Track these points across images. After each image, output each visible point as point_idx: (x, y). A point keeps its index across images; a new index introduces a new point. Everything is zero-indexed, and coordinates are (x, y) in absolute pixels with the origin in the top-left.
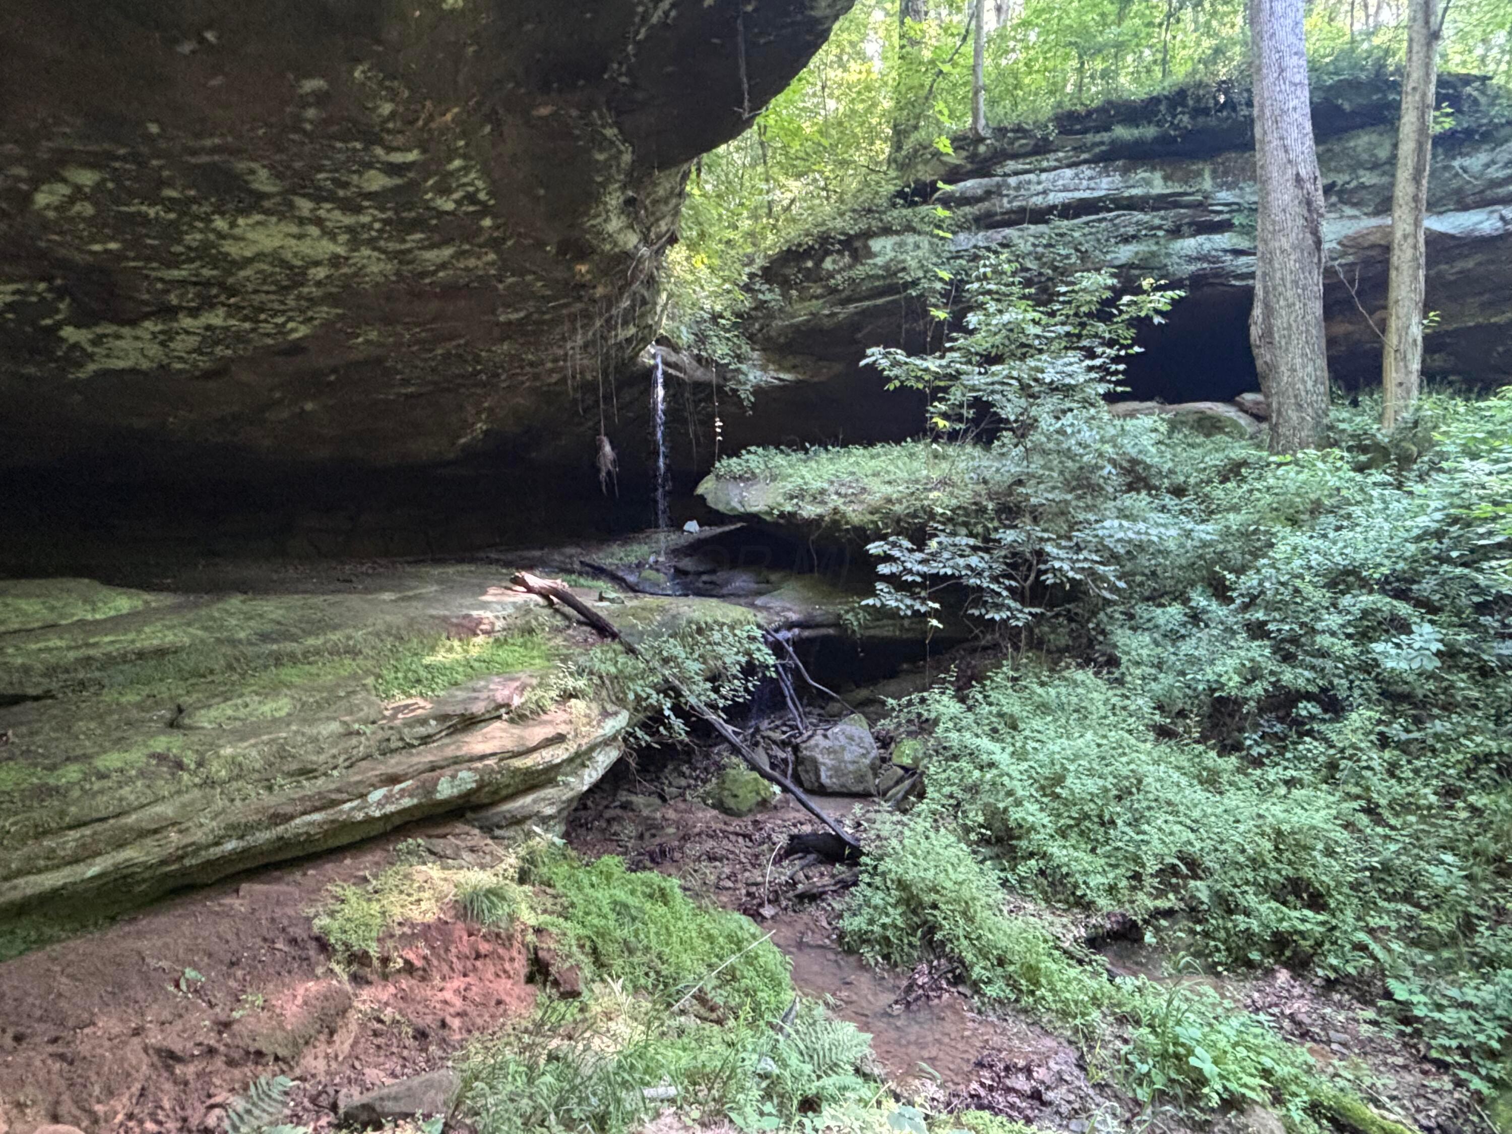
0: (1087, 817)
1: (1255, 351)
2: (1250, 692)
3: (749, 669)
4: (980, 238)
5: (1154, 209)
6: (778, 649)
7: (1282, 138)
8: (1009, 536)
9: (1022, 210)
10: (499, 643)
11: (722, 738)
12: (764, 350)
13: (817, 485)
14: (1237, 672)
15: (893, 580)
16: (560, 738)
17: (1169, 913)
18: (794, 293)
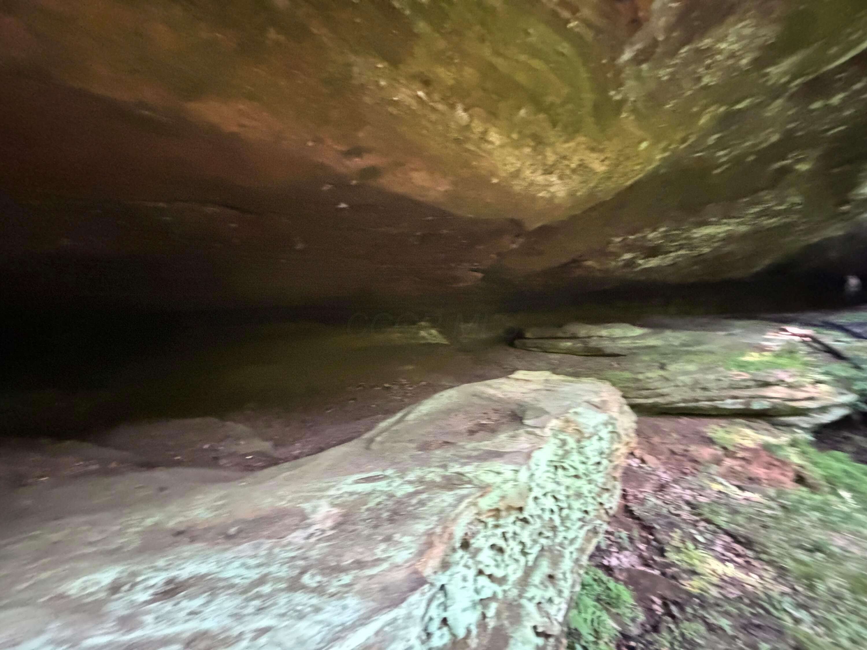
10: (777, 356)
16: (812, 399)
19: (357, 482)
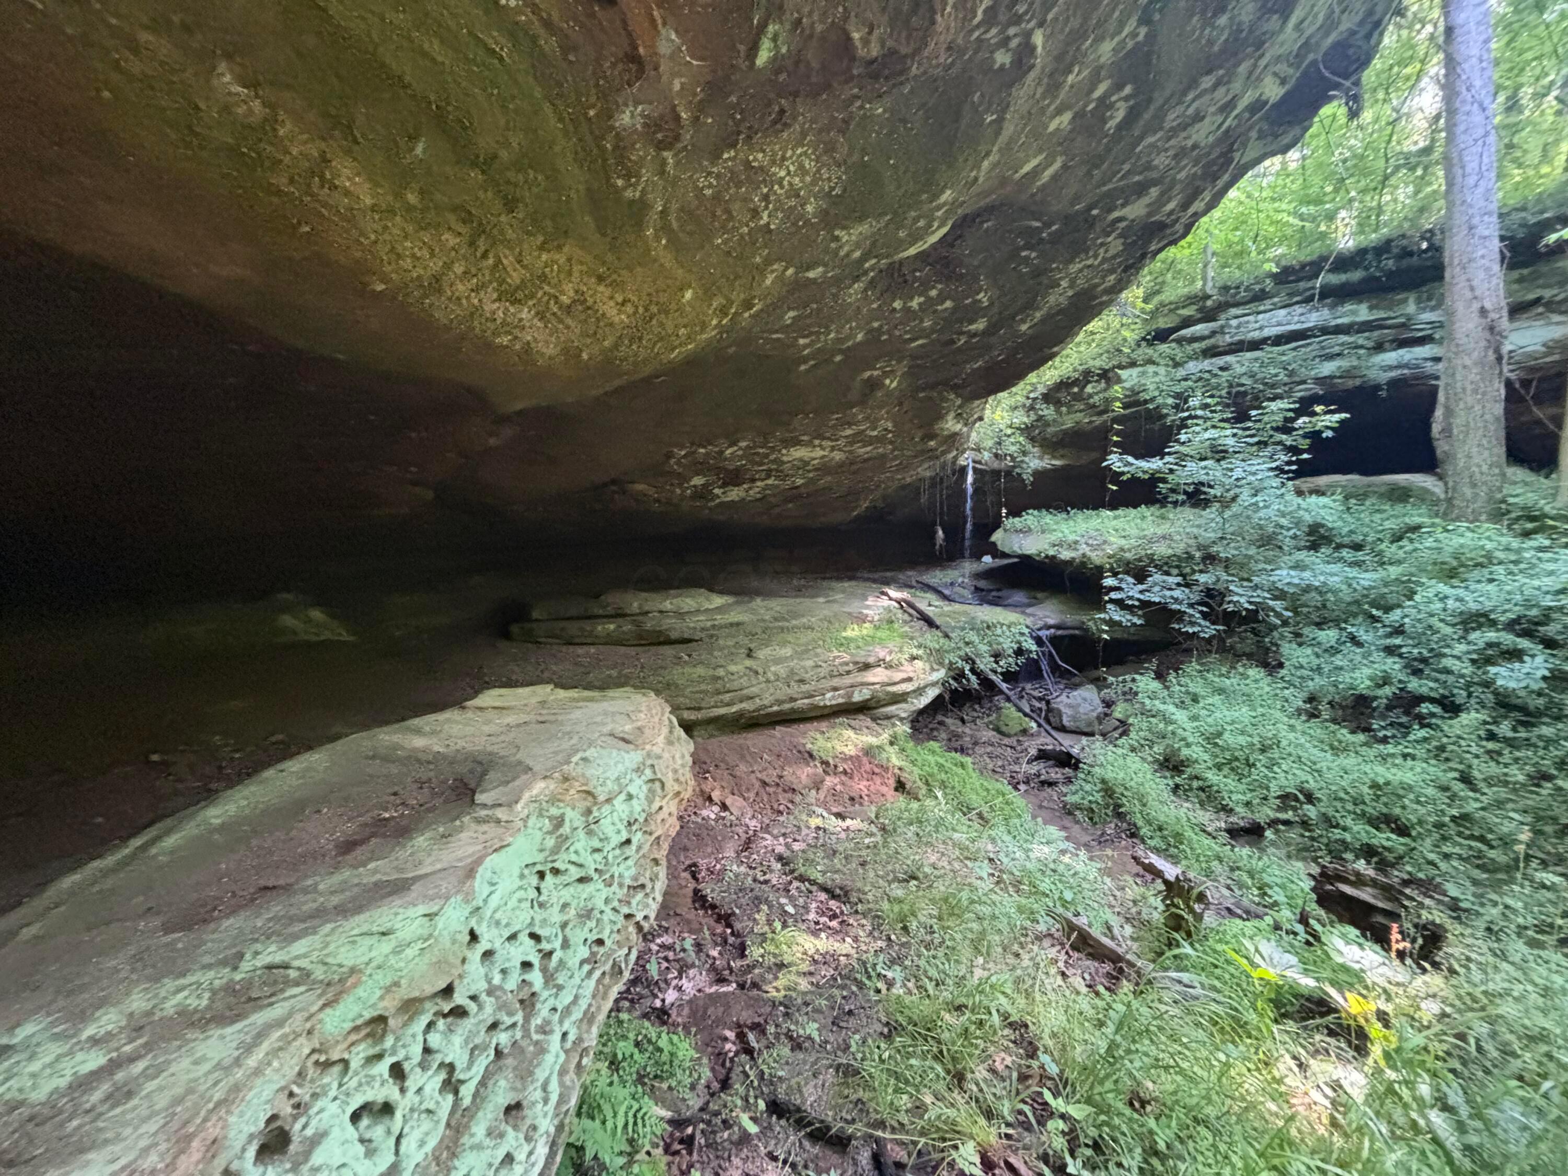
0: (1237, 759)
1: (1436, 443)
2: (1380, 692)
3: (1019, 652)
4: (1206, 364)
5: (1358, 332)
6: (1039, 641)
7: (1469, 280)
8: (1203, 578)
9: (1241, 342)
10: (877, 628)
11: (1001, 692)
12: (1041, 446)
13: (1072, 537)
14: (1371, 679)
15: (1119, 603)
16: (909, 679)
17: (1286, 823)
18: (1064, 409)
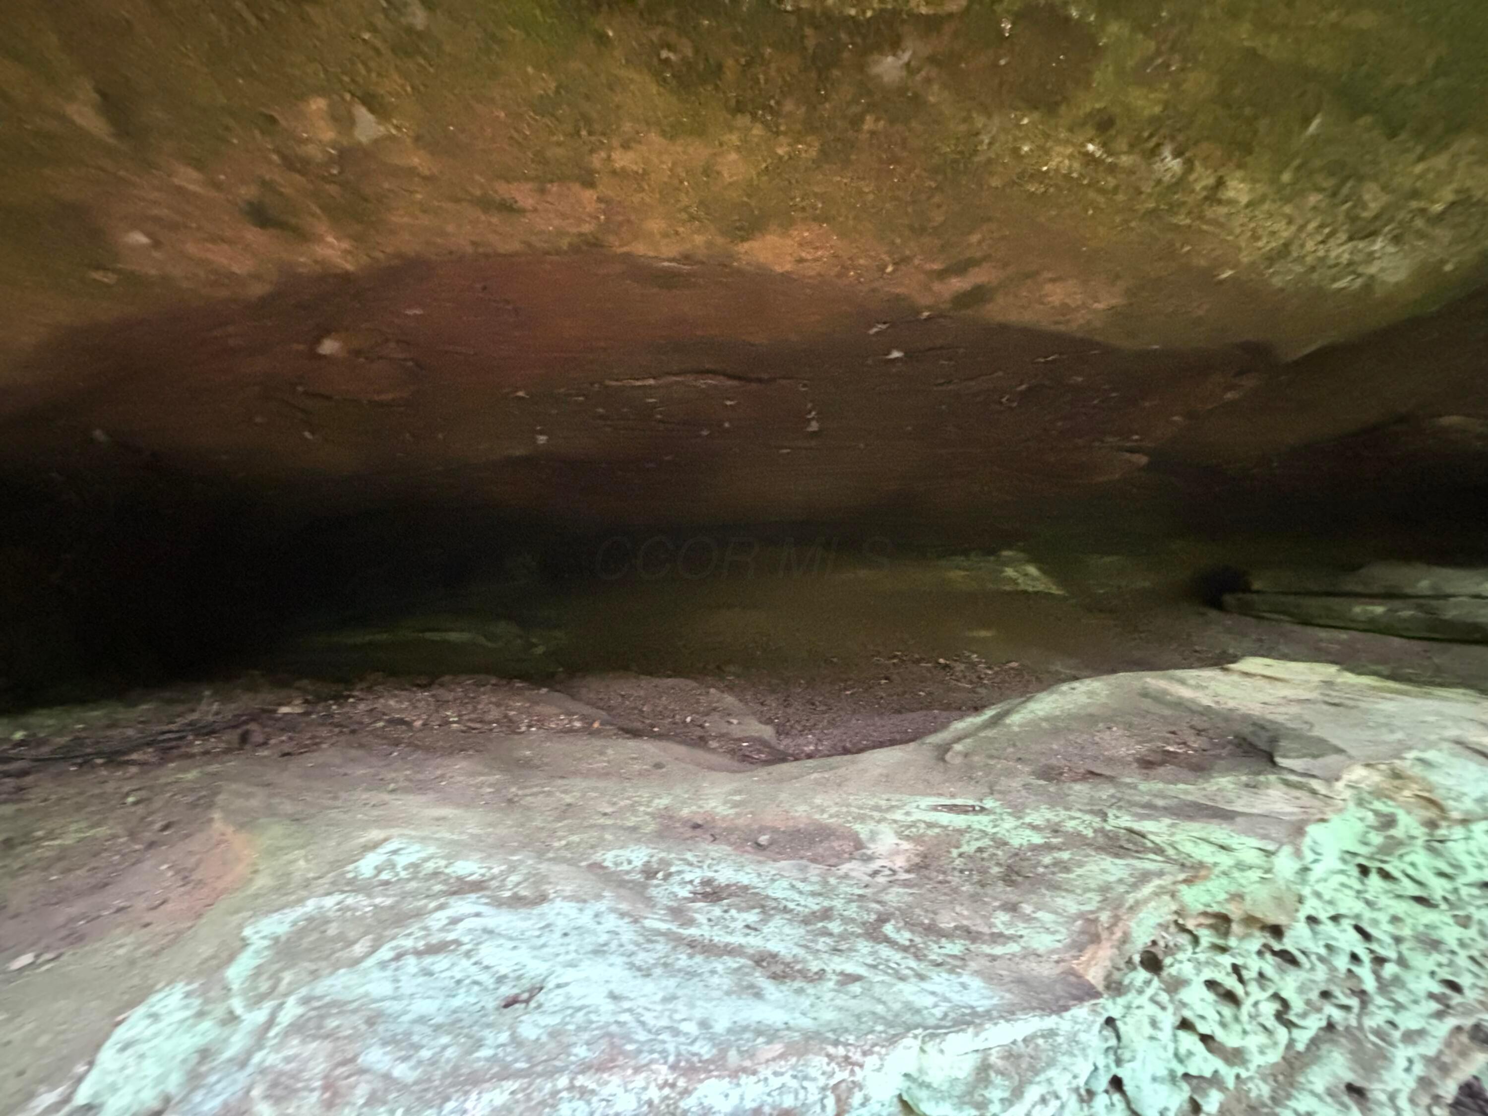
19: (935, 808)
